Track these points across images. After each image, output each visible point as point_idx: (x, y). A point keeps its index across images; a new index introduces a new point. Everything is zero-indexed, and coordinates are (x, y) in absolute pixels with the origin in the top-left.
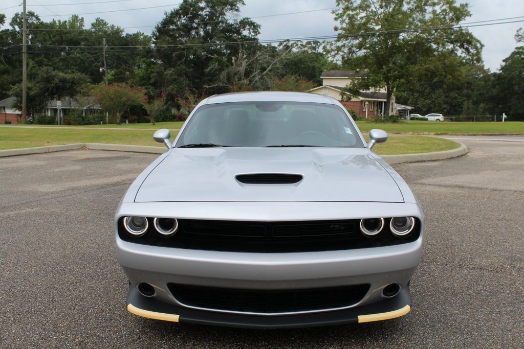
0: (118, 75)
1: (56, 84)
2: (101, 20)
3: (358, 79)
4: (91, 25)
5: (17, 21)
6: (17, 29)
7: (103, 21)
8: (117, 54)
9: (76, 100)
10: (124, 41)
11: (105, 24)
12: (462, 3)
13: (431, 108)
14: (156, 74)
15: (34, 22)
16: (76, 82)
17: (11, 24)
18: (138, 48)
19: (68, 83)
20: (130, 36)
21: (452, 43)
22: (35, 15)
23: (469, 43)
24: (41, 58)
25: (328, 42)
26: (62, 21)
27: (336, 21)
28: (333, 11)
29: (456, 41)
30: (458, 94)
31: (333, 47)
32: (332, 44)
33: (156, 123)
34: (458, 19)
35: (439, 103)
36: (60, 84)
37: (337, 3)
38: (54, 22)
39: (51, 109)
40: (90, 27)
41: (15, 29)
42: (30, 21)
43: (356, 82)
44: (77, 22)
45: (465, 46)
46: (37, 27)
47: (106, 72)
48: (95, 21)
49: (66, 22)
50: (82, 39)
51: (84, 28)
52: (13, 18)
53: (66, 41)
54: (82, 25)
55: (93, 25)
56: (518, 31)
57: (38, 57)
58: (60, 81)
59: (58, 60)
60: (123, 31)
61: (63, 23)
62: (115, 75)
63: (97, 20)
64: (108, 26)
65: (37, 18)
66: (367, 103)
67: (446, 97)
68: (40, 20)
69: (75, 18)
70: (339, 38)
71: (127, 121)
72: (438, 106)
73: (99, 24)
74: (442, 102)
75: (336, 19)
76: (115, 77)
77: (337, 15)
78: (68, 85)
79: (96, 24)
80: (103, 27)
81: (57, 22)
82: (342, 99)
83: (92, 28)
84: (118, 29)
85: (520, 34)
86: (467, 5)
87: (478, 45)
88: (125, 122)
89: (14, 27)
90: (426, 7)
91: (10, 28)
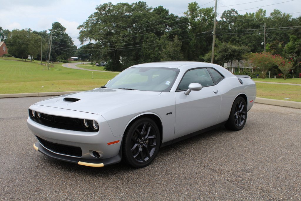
0: (273, 47)
1: (230, 52)
2: (277, 10)
4: (270, 14)
5: (224, 15)
6: (225, 20)
7: (278, 11)
8: (284, 32)
9: (241, 63)
10: (290, 24)
11: (280, 13)
14: (298, 46)
15: (235, 15)
16: (242, 51)
17: (222, 18)
18: (290, 28)
19: (237, 52)
20: (295, 19)
22: (235, 10)
24: (235, 37)
26: (251, 13)
33: (286, 79)
36: (232, 53)
38: (247, 14)
39: (234, 68)
40: (270, 16)
41: (223, 20)
42: (232, 15)
44: (262, 13)
46: (236, 18)
47: (265, 45)
48: (273, 11)
49: (254, 13)
50: (261, 24)
51: (265, 16)
52: (223, 14)
53: (251, 25)
54: (264, 15)
55: (271, 14)
57: (234, 36)
58: (232, 51)
59: (245, 37)
60: (291, 16)
61: (252, 14)
62: (271, 47)
63: (275, 10)
64: (281, 13)
65: (236, 13)
68: (238, 13)
69: (261, 11)
71: (275, 77)
73: (276, 13)
76: (270, 48)
78: (236, 54)
79: (274, 13)
80: (278, 15)
81: (249, 14)
83: (271, 16)
84: (288, 15)
88: (274, 77)
89: (223, 19)
91: (221, 19)
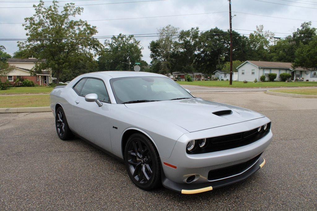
3: (40, 64)
12: (93, 26)
13: (66, 78)
21: (89, 45)
23: (98, 45)
25: (20, 43)
27: (26, 30)
28: (23, 25)
29: (91, 45)
30: (79, 71)
31: (24, 45)
32: (23, 44)
34: (92, 34)
35: (70, 76)
37: (25, 20)
43: (38, 65)
45: (95, 47)
56: (105, 41)
66: (40, 77)
67: (73, 73)
70: (29, 40)
72: (70, 78)
74: (72, 76)
75: (26, 29)
77: (26, 27)
82: (31, 74)
85: (107, 42)
86: (95, 27)
87: (102, 47)
90: (75, 26)
